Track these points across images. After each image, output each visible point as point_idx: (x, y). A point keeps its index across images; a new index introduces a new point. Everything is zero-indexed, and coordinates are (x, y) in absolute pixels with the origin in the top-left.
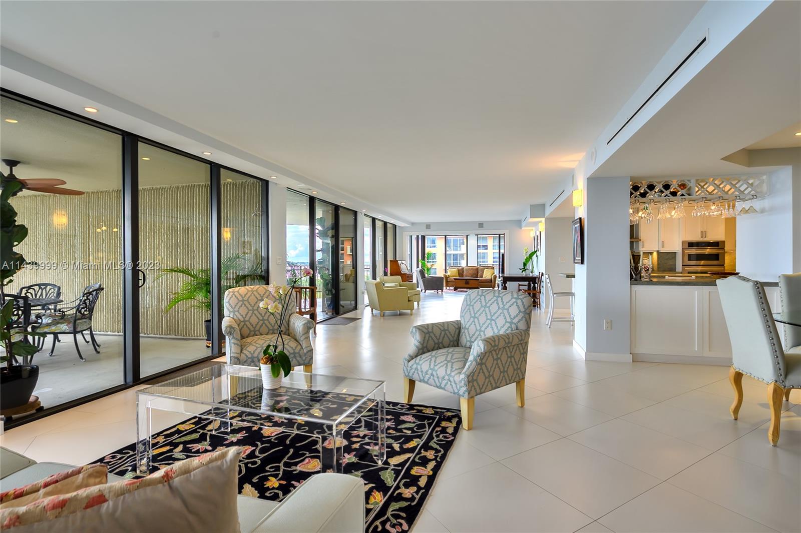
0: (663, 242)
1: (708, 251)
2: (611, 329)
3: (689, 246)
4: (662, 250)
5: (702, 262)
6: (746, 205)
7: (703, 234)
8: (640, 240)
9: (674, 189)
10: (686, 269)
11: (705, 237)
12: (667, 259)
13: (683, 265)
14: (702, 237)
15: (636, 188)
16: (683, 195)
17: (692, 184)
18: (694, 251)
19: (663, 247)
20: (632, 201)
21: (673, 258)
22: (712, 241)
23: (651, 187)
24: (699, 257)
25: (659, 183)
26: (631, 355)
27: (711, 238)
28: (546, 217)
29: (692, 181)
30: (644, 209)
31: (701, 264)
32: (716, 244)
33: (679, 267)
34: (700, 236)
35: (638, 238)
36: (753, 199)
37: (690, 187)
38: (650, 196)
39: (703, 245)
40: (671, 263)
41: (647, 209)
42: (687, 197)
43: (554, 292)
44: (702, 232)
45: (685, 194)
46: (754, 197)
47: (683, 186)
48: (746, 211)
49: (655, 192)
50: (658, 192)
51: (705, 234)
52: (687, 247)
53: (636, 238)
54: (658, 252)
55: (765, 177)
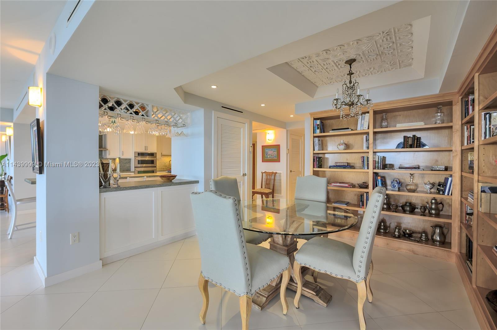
0: (123, 152)
1: (147, 158)
2: (79, 242)
3: (138, 155)
4: (122, 157)
5: (144, 165)
6: (179, 130)
7: (146, 148)
8: (107, 150)
9: (136, 109)
10: (136, 169)
11: (147, 150)
12: (125, 163)
13: (135, 167)
14: (145, 150)
15: (105, 101)
16: (143, 115)
17: (149, 108)
18: (140, 158)
19: (123, 155)
20: (101, 112)
21: (129, 162)
22: (149, 153)
23: (119, 103)
24: (142, 162)
25: (125, 101)
26: (101, 261)
27: (149, 151)
28: (14, 122)
29: (149, 106)
30: (112, 122)
31: (144, 166)
32: (152, 155)
33: (133, 169)
34: (144, 150)
35: (106, 148)
36: (183, 127)
37: (148, 110)
38: (118, 110)
39: (146, 155)
40: (128, 165)
41: (115, 122)
42: (146, 117)
43: (17, 199)
44: (145, 147)
45: (144, 115)
46: (184, 125)
47: (143, 108)
48: (179, 135)
49: (121, 109)
50: (124, 109)
51: (147, 148)
52: (137, 156)
53: (104, 148)
54: (119, 158)
55: (189, 114)
